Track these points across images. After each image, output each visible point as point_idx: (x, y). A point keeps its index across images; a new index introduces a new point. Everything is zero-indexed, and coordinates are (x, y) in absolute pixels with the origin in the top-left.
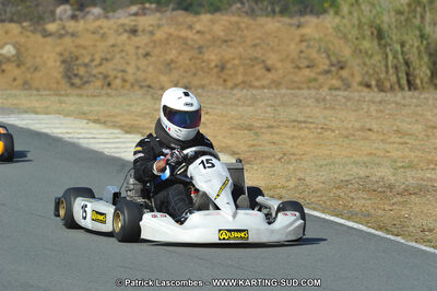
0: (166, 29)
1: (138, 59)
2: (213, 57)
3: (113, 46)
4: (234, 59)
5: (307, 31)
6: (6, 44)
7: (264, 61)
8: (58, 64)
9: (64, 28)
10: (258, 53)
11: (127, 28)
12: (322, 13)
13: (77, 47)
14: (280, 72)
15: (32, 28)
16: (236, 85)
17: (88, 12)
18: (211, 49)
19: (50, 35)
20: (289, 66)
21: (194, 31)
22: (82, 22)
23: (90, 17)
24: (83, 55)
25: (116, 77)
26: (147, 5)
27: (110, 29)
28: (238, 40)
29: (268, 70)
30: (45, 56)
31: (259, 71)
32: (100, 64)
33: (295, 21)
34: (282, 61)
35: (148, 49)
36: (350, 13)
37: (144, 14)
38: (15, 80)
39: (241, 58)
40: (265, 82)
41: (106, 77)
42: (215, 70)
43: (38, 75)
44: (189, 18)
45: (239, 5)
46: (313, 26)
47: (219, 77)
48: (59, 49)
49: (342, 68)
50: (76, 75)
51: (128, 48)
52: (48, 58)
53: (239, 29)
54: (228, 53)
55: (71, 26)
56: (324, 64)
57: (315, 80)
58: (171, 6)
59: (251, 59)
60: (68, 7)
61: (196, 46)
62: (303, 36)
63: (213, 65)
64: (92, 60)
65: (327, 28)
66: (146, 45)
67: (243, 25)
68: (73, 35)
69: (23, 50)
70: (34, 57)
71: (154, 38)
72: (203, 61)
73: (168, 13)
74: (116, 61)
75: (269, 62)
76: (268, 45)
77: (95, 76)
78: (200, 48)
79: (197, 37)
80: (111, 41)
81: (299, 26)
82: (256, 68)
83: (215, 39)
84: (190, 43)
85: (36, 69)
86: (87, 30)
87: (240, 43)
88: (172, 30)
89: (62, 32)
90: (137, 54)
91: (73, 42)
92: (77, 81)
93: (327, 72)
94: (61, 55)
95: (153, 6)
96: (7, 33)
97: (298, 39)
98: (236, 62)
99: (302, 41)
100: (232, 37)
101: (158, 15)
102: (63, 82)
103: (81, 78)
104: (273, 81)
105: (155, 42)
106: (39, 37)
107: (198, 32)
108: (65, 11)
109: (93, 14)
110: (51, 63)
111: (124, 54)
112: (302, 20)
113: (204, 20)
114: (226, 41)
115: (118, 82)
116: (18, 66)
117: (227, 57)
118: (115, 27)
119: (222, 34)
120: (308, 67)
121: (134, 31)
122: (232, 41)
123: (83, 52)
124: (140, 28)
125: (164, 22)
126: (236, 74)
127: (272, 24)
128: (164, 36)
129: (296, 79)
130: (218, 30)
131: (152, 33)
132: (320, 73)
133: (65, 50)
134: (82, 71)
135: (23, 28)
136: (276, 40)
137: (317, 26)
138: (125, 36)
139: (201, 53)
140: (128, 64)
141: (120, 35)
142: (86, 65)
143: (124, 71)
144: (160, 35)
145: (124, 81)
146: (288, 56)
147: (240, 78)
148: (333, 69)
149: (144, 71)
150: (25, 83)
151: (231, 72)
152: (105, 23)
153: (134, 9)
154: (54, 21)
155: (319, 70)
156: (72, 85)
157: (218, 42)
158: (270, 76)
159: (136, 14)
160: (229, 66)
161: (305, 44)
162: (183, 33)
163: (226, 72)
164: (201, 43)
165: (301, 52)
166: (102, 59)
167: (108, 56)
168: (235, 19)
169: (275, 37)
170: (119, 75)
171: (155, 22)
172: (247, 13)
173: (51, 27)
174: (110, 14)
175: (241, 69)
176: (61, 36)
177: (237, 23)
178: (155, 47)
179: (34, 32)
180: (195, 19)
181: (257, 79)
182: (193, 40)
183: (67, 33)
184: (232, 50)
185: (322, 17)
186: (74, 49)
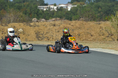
0: (63, 24)
1: (56, 33)
2: (76, 32)
3: (49, 29)
4: (82, 33)
5: (101, 25)
6: (20, 28)
7: (90, 33)
8: (35, 34)
9: (35, 24)
10: (89, 31)
11: (52, 24)
12: (105, 21)
13: (39, 29)
14: (95, 36)
15: (26, 24)
16: (83, 40)
17: (41, 20)
18: (76, 30)
19: (32, 26)
20: (98, 35)
21: (71, 25)
22: (40, 23)
23: (42, 21)
24: (41, 32)
25: (50, 38)
26: (57, 18)
27: (48, 24)
28: (83, 28)
29: (92, 36)
30: (31, 32)
31: (89, 36)
32: (46, 34)
33: (98, 22)
34: (95, 33)
35: (59, 30)
36: (115, 21)
37: (57, 21)
38: (23, 38)
39: (84, 33)
40: (91, 39)
41: (48, 38)
42: (77, 36)
43: (29, 37)
44: (69, 22)
45: (82, 18)
46: (103, 24)
47: (79, 38)
48: (34, 30)
49: (112, 35)
50: (40, 37)
51: (53, 30)
52: (32, 32)
53: (83, 25)
54: (81, 31)
55: (37, 23)
56: (107, 34)
57: (105, 39)
58: (64, 18)
59: (87, 33)
60: (36, 19)
61: (72, 29)
62: (101, 27)
63: (77, 34)
64: (44, 33)
65: (107, 25)
66: (58, 29)
67: (84, 24)
68: (38, 26)
69: (24, 30)
70: (28, 32)
71: (60, 27)
72: (74, 33)
73: (63, 20)
74: (50, 33)
75: (92, 34)
76: (91, 29)
77: (45, 37)
78: (73, 30)
79: (72, 27)
80: (48, 28)
81: (99, 24)
82: (89, 35)
83: (77, 27)
84: (70, 28)
85: (29, 35)
86: (42, 25)
87: (83, 29)
88: (65, 25)
89: (35, 25)
90: (56, 31)
91: (38, 28)
92: (40, 39)
93: (108, 37)
94: (35, 31)
95: (59, 18)
96: (20, 25)
97: (99, 28)
98: (83, 34)
99: (100, 28)
100: (81, 27)
101: (60, 21)
102: (36, 39)
103: (41, 38)
104: (94, 39)
105: (60, 28)
106: (29, 27)
107: (72, 25)
108: (35, 20)
109: (42, 20)
110: (32, 34)
111: (52, 31)
112: (100, 22)
113: (73, 22)
114: (80, 28)
115: (51, 39)
116: (24, 34)
117: (80, 32)
118: (49, 24)
119: (78, 26)
120: (103, 35)
121: (54, 25)
122: (81, 28)
123: (41, 31)
124: (56, 25)
125: (62, 23)
126: (83, 37)
127: (92, 23)
128: (63, 27)
129: (100, 38)
130: (77, 25)
131: (59, 26)
132: (106, 37)
133: (36, 30)
134: (41, 36)
135: (24, 24)
136: (93, 28)
137: (104, 24)
138: (52, 26)
139: (73, 31)
140: (53, 34)
141: (51, 26)
142: (42, 34)
143: (52, 36)
144: (61, 26)
145: (53, 38)
146: (97, 32)
147: (84, 38)
148: (109, 36)
149: (58, 36)
150: (26, 39)
151: (82, 36)
152: (46, 23)
153: (54, 19)
154: (32, 22)
155: (106, 36)
156: (39, 40)
157: (78, 28)
158: (92, 37)
159: (54, 21)
160: (81, 35)
161: (101, 29)
162: (68, 26)
163: (80, 36)
164: (73, 28)
165: (101, 31)
166: (46, 33)
167: (48, 32)
168: (82, 22)
169: (93, 27)
170: (51, 37)
171: (60, 23)
172: (85, 20)
173: (32, 24)
174: (47, 21)
175: (84, 36)
176: (35, 26)
177: (82, 23)
178: (60, 29)
179: (27, 25)
180: (71, 22)
181: (89, 38)
182: (71, 28)
183: (36, 26)
184: (82, 30)
185: (105, 22)
186: (39, 30)
